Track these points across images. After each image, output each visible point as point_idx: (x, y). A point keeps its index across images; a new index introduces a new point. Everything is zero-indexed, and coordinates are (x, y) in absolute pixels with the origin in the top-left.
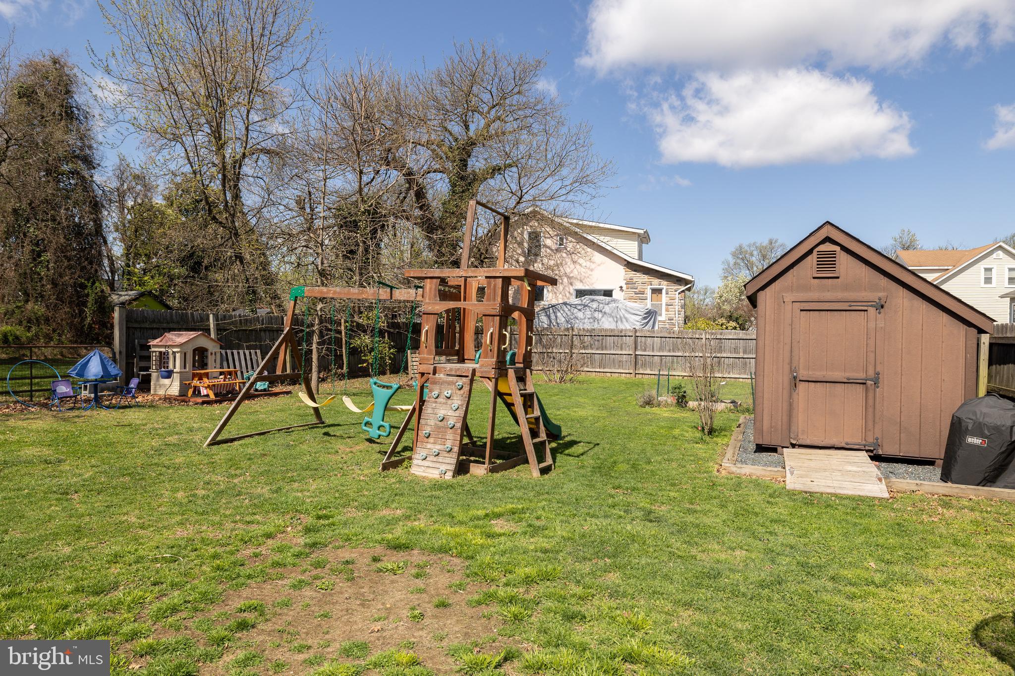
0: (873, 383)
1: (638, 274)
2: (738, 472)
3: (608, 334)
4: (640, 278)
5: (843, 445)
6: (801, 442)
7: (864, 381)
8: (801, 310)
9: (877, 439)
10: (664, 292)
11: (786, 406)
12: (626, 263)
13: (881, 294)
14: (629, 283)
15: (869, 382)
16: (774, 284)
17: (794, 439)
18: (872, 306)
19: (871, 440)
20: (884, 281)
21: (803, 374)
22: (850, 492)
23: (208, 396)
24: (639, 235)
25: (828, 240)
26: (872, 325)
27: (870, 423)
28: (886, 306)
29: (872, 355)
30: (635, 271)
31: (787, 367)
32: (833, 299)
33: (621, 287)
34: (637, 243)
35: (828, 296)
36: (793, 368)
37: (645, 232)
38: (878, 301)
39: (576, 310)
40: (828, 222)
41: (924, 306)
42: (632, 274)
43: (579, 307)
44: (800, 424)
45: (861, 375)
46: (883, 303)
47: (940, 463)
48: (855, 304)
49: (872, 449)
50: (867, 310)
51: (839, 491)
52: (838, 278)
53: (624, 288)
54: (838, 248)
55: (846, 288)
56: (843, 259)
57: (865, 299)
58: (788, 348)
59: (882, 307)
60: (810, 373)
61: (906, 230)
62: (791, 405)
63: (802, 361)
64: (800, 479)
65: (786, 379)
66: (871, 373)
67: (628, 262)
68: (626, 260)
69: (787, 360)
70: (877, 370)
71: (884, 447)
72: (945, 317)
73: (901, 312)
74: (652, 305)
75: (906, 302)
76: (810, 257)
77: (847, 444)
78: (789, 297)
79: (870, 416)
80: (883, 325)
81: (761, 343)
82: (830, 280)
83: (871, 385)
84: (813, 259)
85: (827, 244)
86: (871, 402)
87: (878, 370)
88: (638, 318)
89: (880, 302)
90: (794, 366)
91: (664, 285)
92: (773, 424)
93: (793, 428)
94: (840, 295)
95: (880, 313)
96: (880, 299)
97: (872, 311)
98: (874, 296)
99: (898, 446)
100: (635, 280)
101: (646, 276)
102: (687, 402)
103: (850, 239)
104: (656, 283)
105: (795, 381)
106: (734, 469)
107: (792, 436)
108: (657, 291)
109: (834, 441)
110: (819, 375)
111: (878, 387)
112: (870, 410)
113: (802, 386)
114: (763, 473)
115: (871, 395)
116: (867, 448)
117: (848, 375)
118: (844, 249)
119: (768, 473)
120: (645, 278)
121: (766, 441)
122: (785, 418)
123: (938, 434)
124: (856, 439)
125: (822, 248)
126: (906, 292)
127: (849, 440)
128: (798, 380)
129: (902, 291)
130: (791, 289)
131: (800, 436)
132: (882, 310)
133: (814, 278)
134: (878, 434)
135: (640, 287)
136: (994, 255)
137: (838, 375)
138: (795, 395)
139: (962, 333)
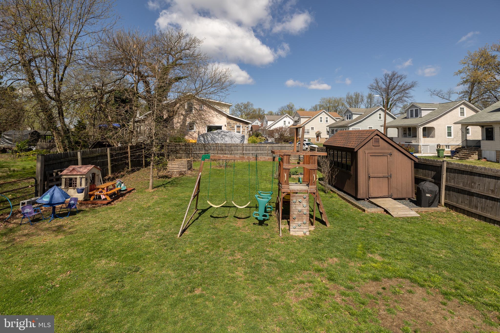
1: (232, 121)
3: (233, 145)
4: (232, 122)
5: (383, 196)
7: (387, 177)
8: (370, 156)
9: (392, 194)
10: (241, 127)
13: (391, 151)
14: (229, 123)
15: (389, 177)
16: (362, 148)
17: (370, 196)
18: (389, 154)
19: (390, 194)
20: (391, 147)
21: (372, 175)
22: (410, 216)
23: (106, 199)
25: (377, 135)
26: (389, 160)
27: (390, 189)
29: (389, 169)
31: (367, 173)
33: (225, 125)
35: (377, 151)
36: (369, 174)
37: (232, 105)
39: (215, 135)
40: (377, 130)
41: (401, 155)
42: (229, 120)
43: (216, 134)
45: (387, 175)
46: (391, 154)
48: (384, 154)
49: (390, 197)
50: (387, 156)
51: (408, 216)
52: (379, 146)
53: (226, 126)
54: (379, 137)
55: (382, 149)
56: (381, 140)
57: (387, 152)
58: (367, 167)
62: (368, 185)
63: (371, 171)
64: (393, 212)
65: (367, 177)
66: (389, 174)
67: (228, 116)
69: (367, 171)
70: (391, 173)
71: (393, 196)
72: (406, 158)
73: (396, 156)
74: (237, 132)
75: (397, 153)
78: (367, 152)
79: (390, 187)
80: (392, 160)
81: (359, 166)
84: (373, 140)
86: (389, 183)
91: (241, 125)
93: (369, 192)
94: (380, 151)
95: (391, 157)
97: (389, 156)
98: (389, 151)
101: (235, 121)
104: (238, 124)
105: (369, 177)
106: (369, 211)
108: (239, 127)
109: (381, 195)
110: (376, 175)
111: (391, 178)
112: (389, 185)
113: (371, 179)
114: (377, 211)
115: (389, 181)
117: (383, 175)
118: (381, 138)
119: (379, 211)
120: (234, 122)
121: (362, 197)
122: (367, 189)
124: (386, 194)
125: (375, 137)
127: (384, 194)
129: (395, 150)
130: (367, 149)
133: (373, 146)
134: (392, 192)
135: (232, 125)
136: (322, 114)
137: (381, 175)
138: (369, 182)
139: (410, 162)
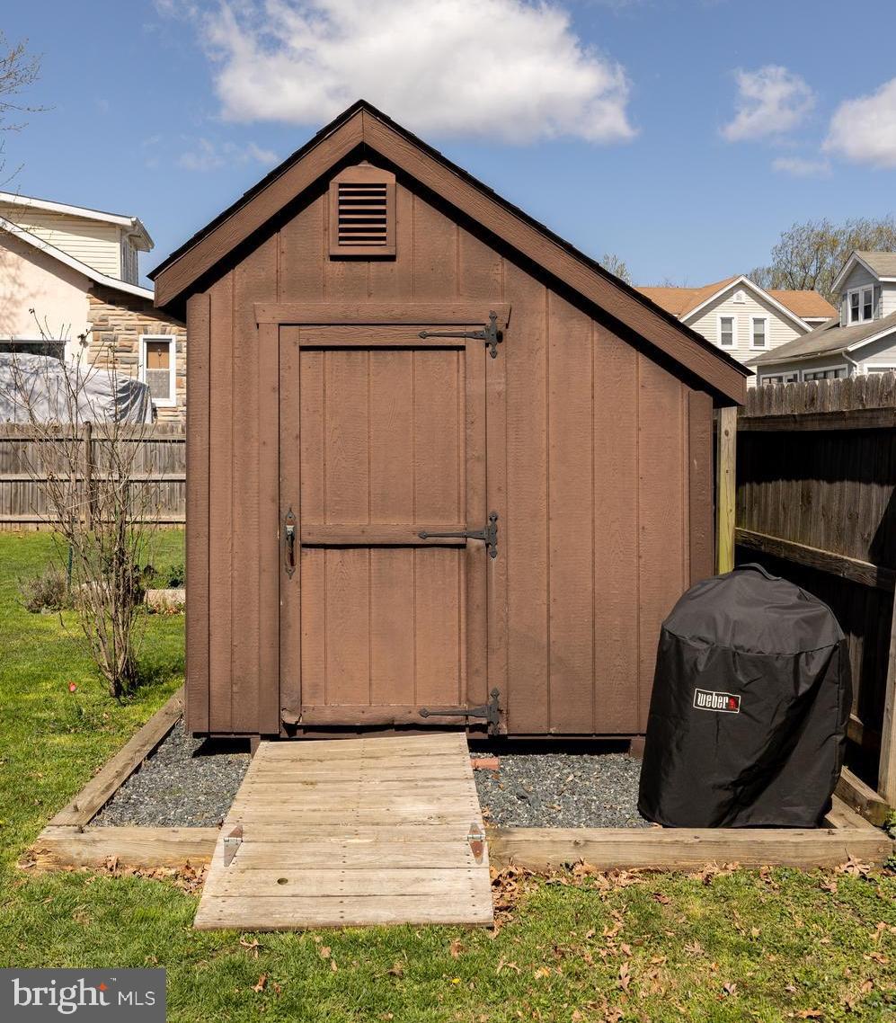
0: (481, 543)
1: (119, 311)
2: (86, 856)
4: (121, 318)
5: (414, 717)
6: (309, 718)
7: (460, 541)
8: (303, 349)
9: (495, 695)
10: (172, 347)
11: (267, 619)
12: (91, 285)
13: (498, 305)
14: (100, 327)
15: (474, 543)
16: (229, 275)
17: (292, 712)
18: (475, 336)
19: (480, 697)
20: (503, 270)
21: (313, 525)
22: (382, 914)
24: (123, 228)
25: (363, 153)
26: (476, 387)
27: (478, 651)
28: (509, 335)
29: (479, 469)
30: (110, 303)
31: (269, 509)
32: (381, 315)
33: (83, 337)
34: (118, 245)
35: (369, 307)
36: (285, 512)
37: (134, 224)
38: (488, 322)
40: (362, 105)
41: (596, 335)
42: (105, 309)
44: (306, 667)
45: (453, 524)
46: (501, 328)
47: (639, 743)
48: (434, 330)
49: (484, 721)
50: (462, 348)
52: (392, 258)
53: (89, 339)
54: (388, 178)
55: (412, 287)
56: (405, 210)
57: (458, 317)
58: (270, 454)
59: (500, 337)
60: (329, 523)
61: (611, 256)
62: (280, 615)
63: (306, 490)
64: (249, 874)
65: (264, 544)
66: (477, 517)
67: (97, 285)
68: (91, 280)
69: (270, 489)
70: (490, 511)
71: (513, 715)
72: (643, 366)
73: (544, 351)
74: (149, 374)
75: (556, 327)
76: (321, 200)
77: (424, 713)
78: (270, 312)
79: (478, 637)
80: (502, 388)
81: (199, 443)
82: (373, 265)
83: (478, 549)
84: (327, 207)
85: (364, 164)
86: (478, 595)
87: (494, 507)
88: (106, 401)
89: (493, 324)
90: (285, 503)
91: (172, 332)
92: (237, 673)
93: (290, 680)
94: (397, 306)
95: (494, 355)
96: (493, 317)
97: (475, 347)
98: (480, 309)
99: (544, 709)
100: (111, 322)
101: (135, 315)
102: (143, 593)
103: (418, 153)
104: (156, 329)
105: (291, 548)
106: (73, 849)
107: (286, 702)
108: (157, 347)
109: (395, 708)
110: (351, 526)
111: (494, 554)
112: (478, 617)
114: (159, 852)
115: (478, 576)
116: (473, 721)
117: (421, 524)
118: (405, 179)
119: (172, 853)
120: (133, 318)
121: (222, 722)
122: (268, 654)
123: (634, 670)
124: (444, 697)
125: (351, 175)
126: (553, 299)
127: (427, 704)
128: (297, 543)
129: (544, 298)
130: (276, 289)
131: (308, 703)
132: (499, 347)
133: (334, 258)
134: (497, 682)
135: (123, 338)
136: (734, 298)
137: (398, 526)
138: (291, 588)
139: (682, 405)
